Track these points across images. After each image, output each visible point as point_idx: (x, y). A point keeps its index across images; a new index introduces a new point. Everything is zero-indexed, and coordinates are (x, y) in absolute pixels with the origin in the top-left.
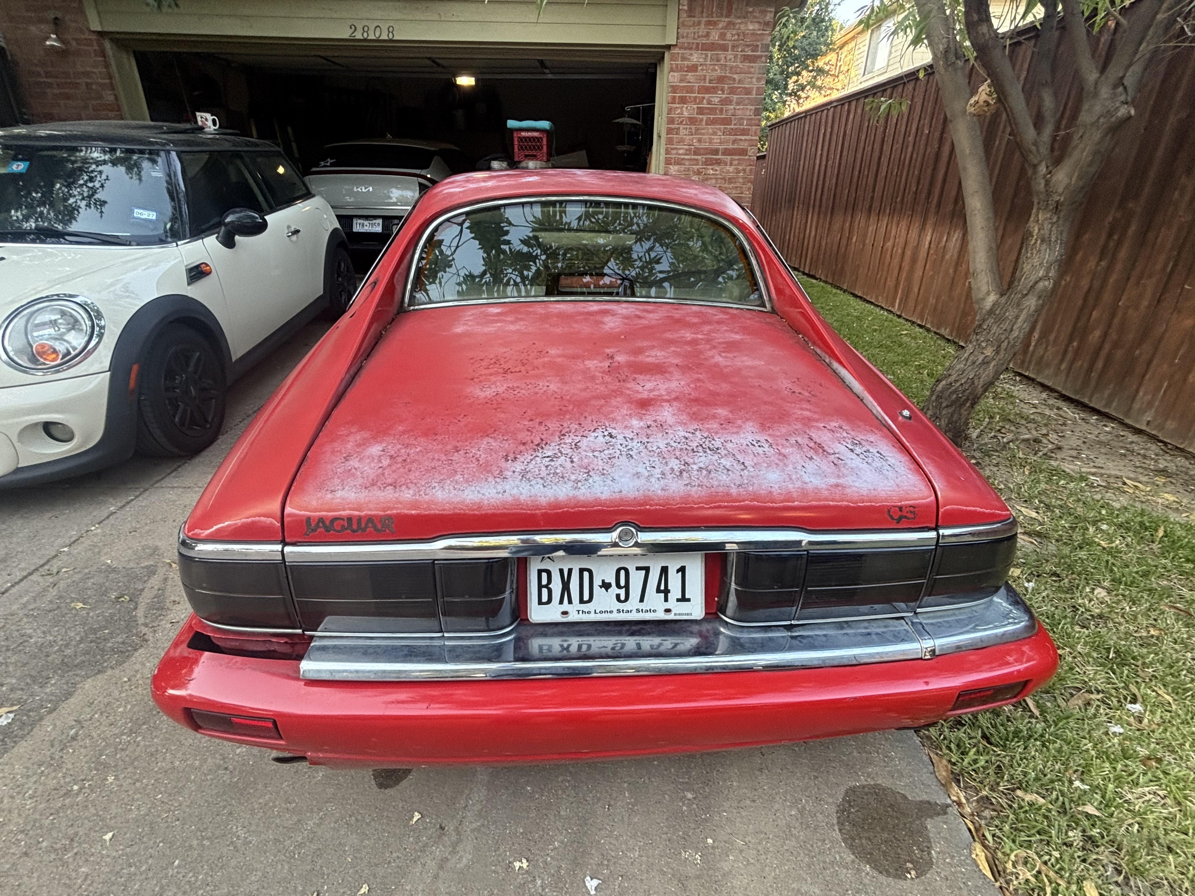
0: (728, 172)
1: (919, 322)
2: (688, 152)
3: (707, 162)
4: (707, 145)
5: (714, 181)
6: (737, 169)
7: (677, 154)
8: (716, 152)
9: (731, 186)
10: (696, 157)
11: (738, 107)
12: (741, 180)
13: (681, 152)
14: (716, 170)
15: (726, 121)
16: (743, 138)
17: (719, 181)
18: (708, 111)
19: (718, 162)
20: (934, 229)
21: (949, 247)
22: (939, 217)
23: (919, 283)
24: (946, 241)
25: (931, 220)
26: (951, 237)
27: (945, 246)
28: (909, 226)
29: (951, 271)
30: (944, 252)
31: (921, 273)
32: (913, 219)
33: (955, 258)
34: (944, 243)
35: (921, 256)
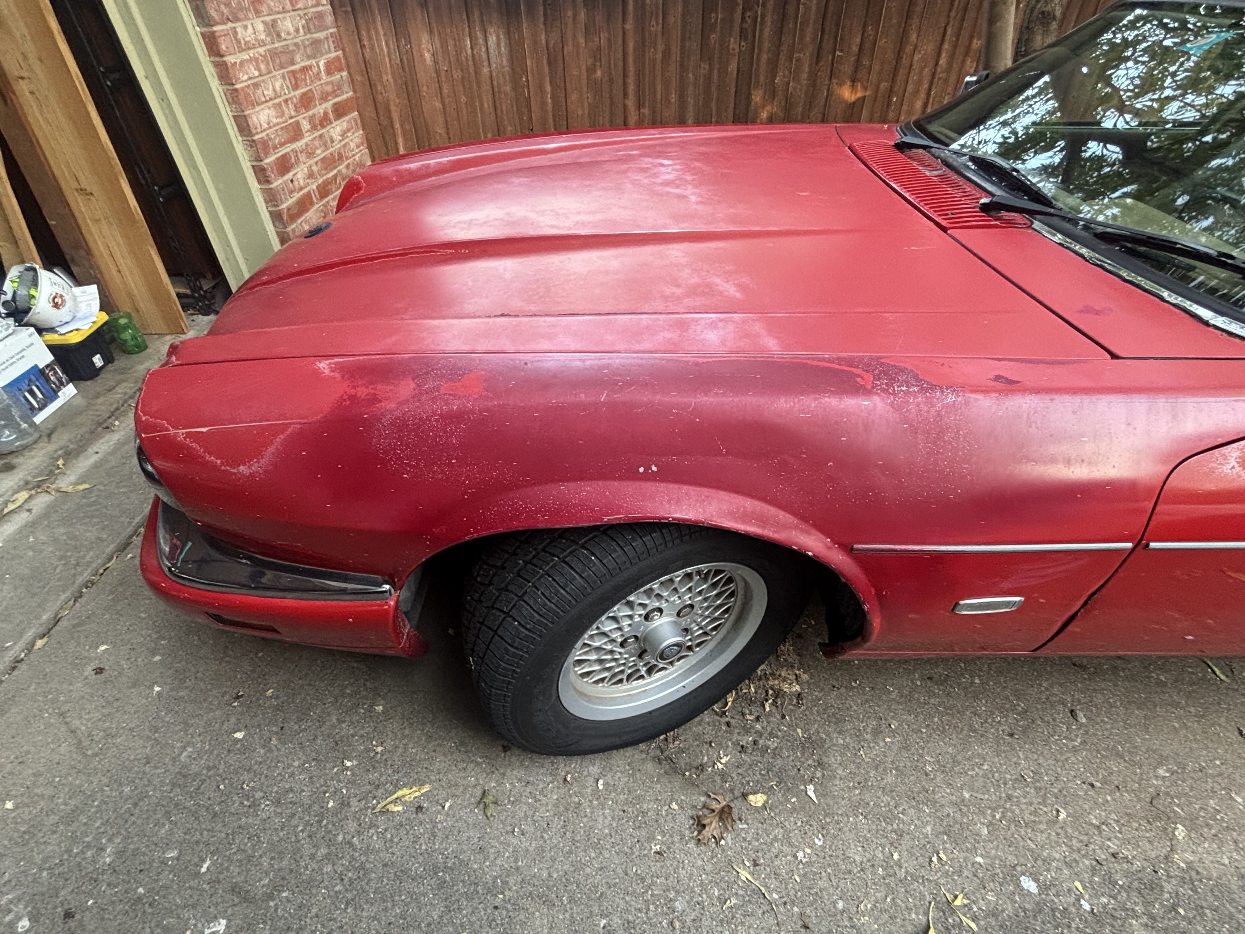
20: (431, 32)
21: (484, 55)
22: (432, 15)
23: (441, 120)
24: (472, 48)
25: (415, 19)
26: (481, 41)
27: (473, 55)
28: (358, 33)
29: (508, 88)
30: (475, 64)
31: (438, 105)
32: (361, 21)
33: (507, 69)
34: (469, 52)
35: (422, 76)
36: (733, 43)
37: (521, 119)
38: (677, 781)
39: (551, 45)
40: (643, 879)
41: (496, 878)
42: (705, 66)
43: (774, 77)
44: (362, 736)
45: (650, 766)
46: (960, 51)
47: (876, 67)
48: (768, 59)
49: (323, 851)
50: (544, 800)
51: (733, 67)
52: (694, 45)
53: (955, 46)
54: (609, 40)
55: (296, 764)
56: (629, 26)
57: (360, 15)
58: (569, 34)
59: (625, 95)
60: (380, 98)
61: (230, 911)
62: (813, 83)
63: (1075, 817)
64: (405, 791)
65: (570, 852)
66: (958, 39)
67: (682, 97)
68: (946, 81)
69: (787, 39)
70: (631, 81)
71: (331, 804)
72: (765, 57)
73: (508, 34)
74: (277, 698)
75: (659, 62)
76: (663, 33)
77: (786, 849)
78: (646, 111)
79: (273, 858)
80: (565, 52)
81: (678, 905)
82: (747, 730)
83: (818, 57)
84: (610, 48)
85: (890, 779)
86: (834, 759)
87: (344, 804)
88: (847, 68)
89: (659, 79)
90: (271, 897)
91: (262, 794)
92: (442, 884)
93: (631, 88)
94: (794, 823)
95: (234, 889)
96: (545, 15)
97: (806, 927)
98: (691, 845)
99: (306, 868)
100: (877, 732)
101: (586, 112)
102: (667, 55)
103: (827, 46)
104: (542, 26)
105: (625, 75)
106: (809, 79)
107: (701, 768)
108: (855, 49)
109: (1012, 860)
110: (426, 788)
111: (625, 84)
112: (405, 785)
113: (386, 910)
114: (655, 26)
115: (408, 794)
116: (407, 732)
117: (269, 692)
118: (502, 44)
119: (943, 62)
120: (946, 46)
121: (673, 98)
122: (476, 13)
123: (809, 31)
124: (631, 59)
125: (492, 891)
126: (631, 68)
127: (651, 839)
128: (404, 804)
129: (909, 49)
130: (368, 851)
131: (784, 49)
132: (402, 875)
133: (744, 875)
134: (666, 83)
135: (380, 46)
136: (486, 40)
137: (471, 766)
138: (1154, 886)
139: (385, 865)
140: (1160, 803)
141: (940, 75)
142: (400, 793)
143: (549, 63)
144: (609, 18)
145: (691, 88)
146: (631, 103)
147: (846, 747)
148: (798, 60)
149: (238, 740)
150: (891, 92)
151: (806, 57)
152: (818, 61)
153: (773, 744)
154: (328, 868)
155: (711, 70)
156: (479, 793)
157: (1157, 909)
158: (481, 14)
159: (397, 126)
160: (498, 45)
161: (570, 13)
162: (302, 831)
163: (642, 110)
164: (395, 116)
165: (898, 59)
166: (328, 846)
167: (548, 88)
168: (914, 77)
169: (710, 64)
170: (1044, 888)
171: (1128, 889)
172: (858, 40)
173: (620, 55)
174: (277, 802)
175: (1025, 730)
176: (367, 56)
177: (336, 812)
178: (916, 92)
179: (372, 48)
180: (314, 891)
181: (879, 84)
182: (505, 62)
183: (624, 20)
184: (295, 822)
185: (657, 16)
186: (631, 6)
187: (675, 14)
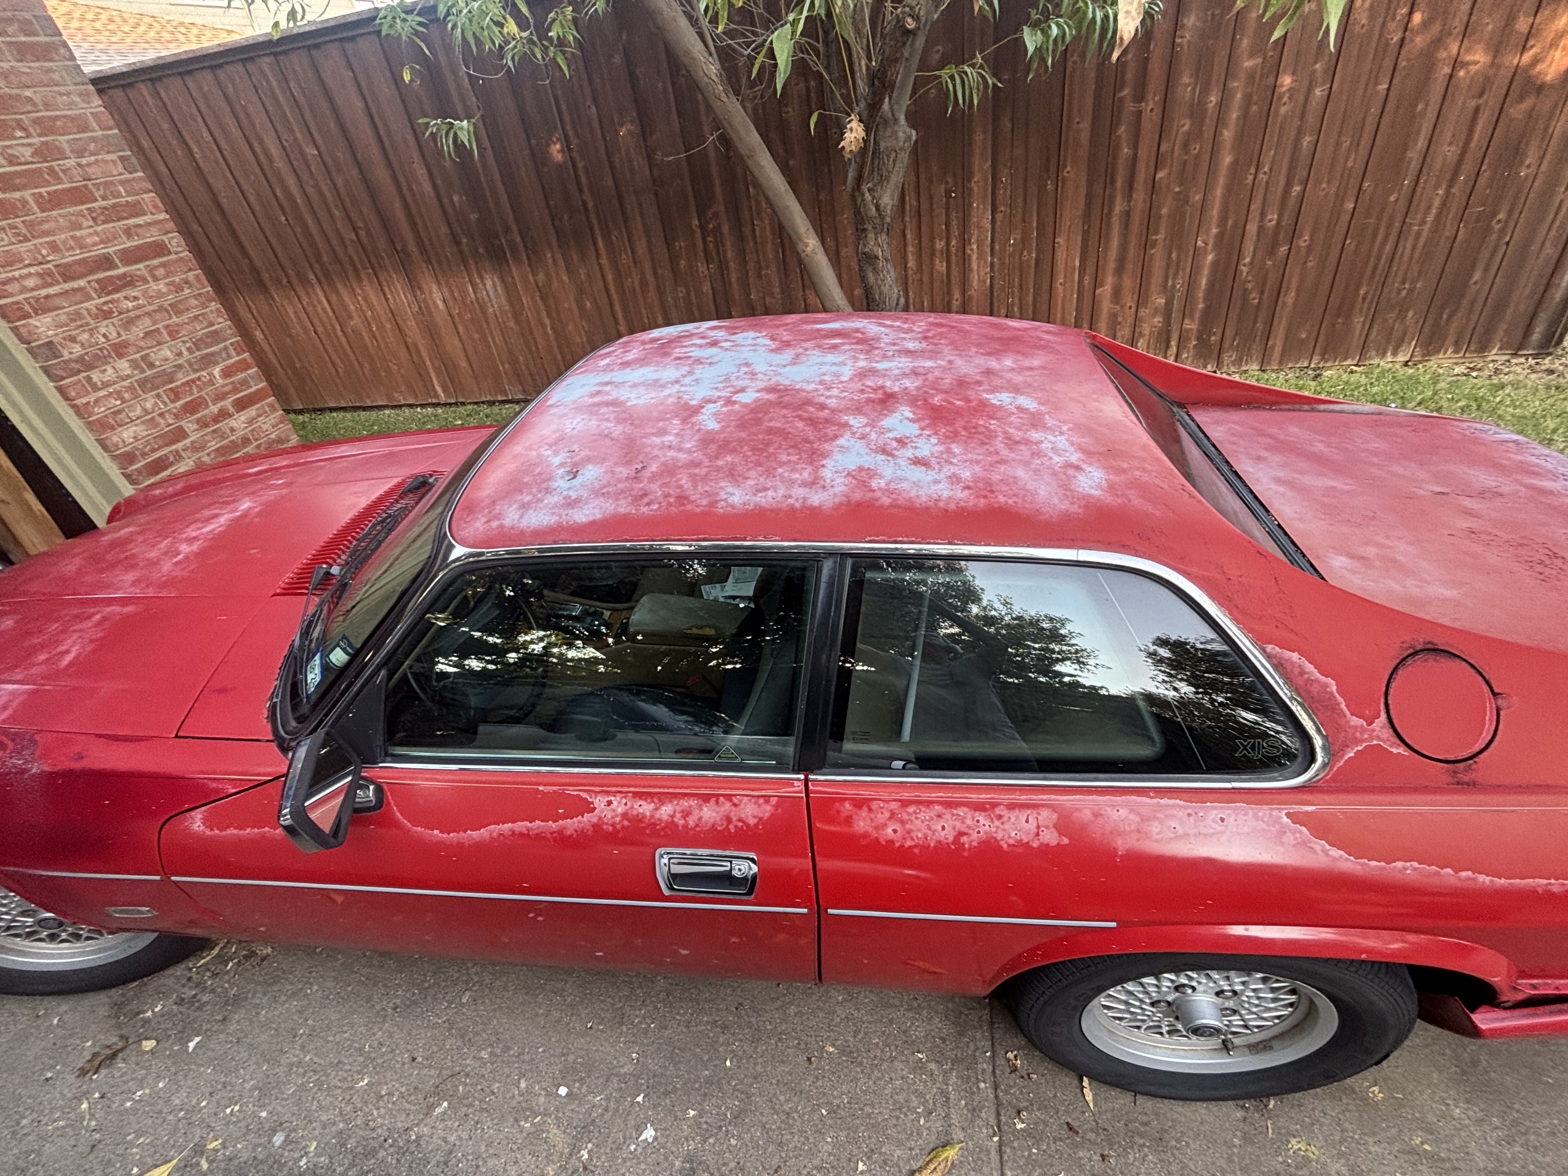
0: (161, 295)
1: (500, 398)
2: (46, 279)
3: (105, 288)
4: (77, 255)
5: (147, 321)
6: (172, 283)
7: (24, 290)
8: (106, 262)
9: (185, 318)
10: (75, 284)
11: (84, 161)
12: (194, 302)
13: (30, 283)
14: (136, 298)
15: (80, 195)
16: (140, 220)
17: (158, 316)
18: (23, 180)
19: (128, 281)
20: (439, 283)
21: (486, 297)
22: (436, 266)
23: (461, 354)
24: (475, 293)
25: (423, 273)
26: (481, 286)
27: (477, 299)
28: (382, 290)
29: (512, 324)
30: (480, 306)
31: (457, 342)
32: (382, 279)
33: (507, 308)
34: (473, 296)
35: (439, 320)
36: (702, 268)
37: (530, 351)
39: (540, 284)
42: (681, 290)
43: (749, 294)
48: (738, 278)
51: (706, 288)
52: (665, 272)
54: (588, 275)
56: (604, 261)
57: (380, 275)
58: (552, 271)
59: (616, 322)
60: (409, 340)
66: (920, 242)
68: (919, 282)
69: (751, 258)
70: (617, 308)
73: (502, 279)
75: (638, 289)
76: (635, 263)
80: (554, 289)
84: (591, 281)
93: (620, 316)
96: (529, 259)
101: (584, 337)
102: (644, 283)
104: (529, 270)
105: (611, 305)
106: (782, 292)
111: (613, 312)
114: (625, 259)
118: (499, 288)
119: (911, 264)
120: (910, 249)
122: (472, 262)
123: (769, 247)
124: (612, 290)
126: (615, 296)
131: (751, 265)
134: (650, 308)
135: (401, 299)
136: (484, 285)
141: (912, 277)
143: (542, 297)
144: (584, 256)
148: (767, 276)
151: (772, 272)
152: (787, 275)
155: (688, 294)
158: (476, 263)
159: (428, 363)
160: (495, 287)
161: (549, 255)
164: (424, 354)
167: (547, 321)
169: (685, 287)
173: (601, 285)
176: (393, 307)
179: (395, 300)
181: (852, 292)
182: (504, 302)
183: (598, 257)
185: (626, 250)
186: (601, 244)
187: (641, 247)
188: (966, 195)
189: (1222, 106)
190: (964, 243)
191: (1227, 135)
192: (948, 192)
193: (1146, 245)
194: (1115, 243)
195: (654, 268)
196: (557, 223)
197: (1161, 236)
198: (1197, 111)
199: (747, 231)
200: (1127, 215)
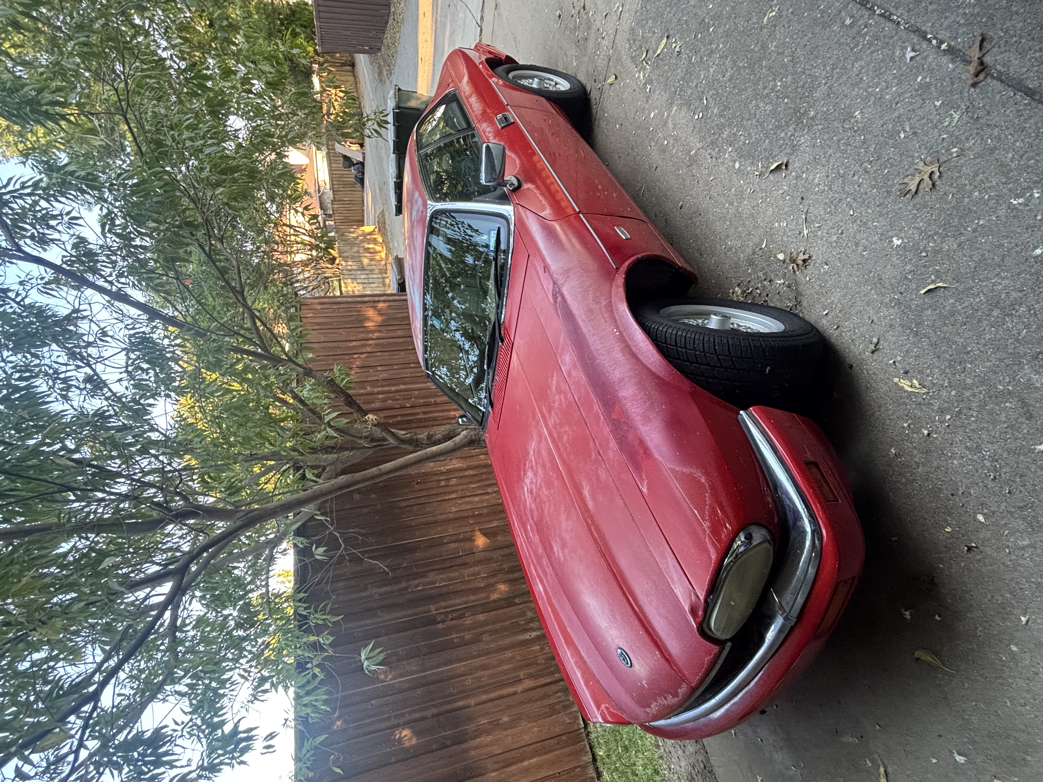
36: (468, 621)
38: (801, 288)
39: (497, 766)
40: (839, 258)
41: (893, 307)
42: (486, 637)
43: (481, 588)
44: (912, 443)
45: (805, 304)
46: (447, 490)
47: (463, 529)
48: (473, 595)
49: (967, 394)
50: (851, 326)
51: (481, 617)
52: (474, 648)
53: (445, 493)
54: (484, 716)
55: (955, 462)
56: (472, 702)
58: (487, 751)
59: (515, 693)
61: (1038, 405)
62: (480, 562)
63: (710, 176)
64: (907, 388)
65: (857, 293)
67: (506, 648)
68: (462, 490)
69: (459, 587)
71: (948, 417)
72: (472, 598)
74: (946, 521)
75: (489, 672)
76: (472, 674)
77: (787, 230)
78: (522, 674)
79: (997, 415)
80: (500, 752)
81: (835, 238)
82: (764, 287)
83: (465, 565)
84: (487, 714)
85: (740, 229)
86: (749, 251)
87: (942, 411)
88: (467, 545)
89: (499, 669)
90: (1010, 393)
91: (985, 462)
92: (918, 324)
93: (510, 690)
94: (778, 238)
95: (1030, 417)
97: (802, 198)
98: (814, 258)
99: (980, 392)
100: (730, 249)
101: (534, 724)
102: (484, 667)
103: (458, 561)
104: (485, 777)
106: (478, 566)
107: (789, 286)
108: (456, 545)
109: (734, 175)
110: (896, 380)
111: (509, 695)
112: (906, 391)
113: (950, 333)
114: (469, 681)
115: (905, 384)
116: (888, 421)
117: (948, 529)
119: (454, 496)
120: (446, 498)
121: (508, 654)
123: (451, 575)
124: (493, 695)
125: (899, 303)
127: (826, 273)
128: (911, 381)
129: (451, 516)
130: (943, 372)
131: (464, 587)
132: (934, 345)
133: (806, 232)
134: (501, 662)
137: (871, 372)
138: (712, 143)
139: (939, 357)
140: (689, 164)
141: (460, 493)
142: (910, 389)
143: (509, 765)
144: (470, 719)
145: (500, 643)
146: (519, 688)
147: (742, 252)
148: (468, 576)
149: (984, 515)
150: (473, 516)
151: (466, 572)
152: (467, 564)
153: (760, 274)
154: (969, 381)
155: (486, 632)
156: (876, 354)
157: (717, 136)
161: (473, 753)
162: (972, 416)
163: (522, 677)
165: (457, 519)
166: (962, 394)
167: (526, 763)
168: (464, 507)
169: (482, 634)
170: (735, 162)
171: (718, 146)
172: (452, 544)
173: (491, 704)
174: (978, 449)
175: (695, 213)
177: (948, 410)
178: (470, 503)
180: (982, 375)
181: (471, 524)
183: (469, 707)
184: (974, 426)
185: (461, 681)
186: (460, 704)
187: (459, 667)
188: (419, 475)
189: (381, 393)
190: (442, 473)
191: (393, 389)
192: (417, 483)
193: (436, 404)
194: (436, 414)
195: (472, 658)
196: (449, 743)
197: (432, 400)
198: (384, 400)
199: (444, 590)
200: (424, 413)
